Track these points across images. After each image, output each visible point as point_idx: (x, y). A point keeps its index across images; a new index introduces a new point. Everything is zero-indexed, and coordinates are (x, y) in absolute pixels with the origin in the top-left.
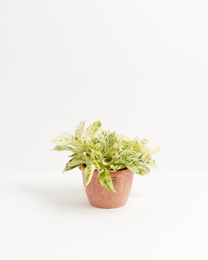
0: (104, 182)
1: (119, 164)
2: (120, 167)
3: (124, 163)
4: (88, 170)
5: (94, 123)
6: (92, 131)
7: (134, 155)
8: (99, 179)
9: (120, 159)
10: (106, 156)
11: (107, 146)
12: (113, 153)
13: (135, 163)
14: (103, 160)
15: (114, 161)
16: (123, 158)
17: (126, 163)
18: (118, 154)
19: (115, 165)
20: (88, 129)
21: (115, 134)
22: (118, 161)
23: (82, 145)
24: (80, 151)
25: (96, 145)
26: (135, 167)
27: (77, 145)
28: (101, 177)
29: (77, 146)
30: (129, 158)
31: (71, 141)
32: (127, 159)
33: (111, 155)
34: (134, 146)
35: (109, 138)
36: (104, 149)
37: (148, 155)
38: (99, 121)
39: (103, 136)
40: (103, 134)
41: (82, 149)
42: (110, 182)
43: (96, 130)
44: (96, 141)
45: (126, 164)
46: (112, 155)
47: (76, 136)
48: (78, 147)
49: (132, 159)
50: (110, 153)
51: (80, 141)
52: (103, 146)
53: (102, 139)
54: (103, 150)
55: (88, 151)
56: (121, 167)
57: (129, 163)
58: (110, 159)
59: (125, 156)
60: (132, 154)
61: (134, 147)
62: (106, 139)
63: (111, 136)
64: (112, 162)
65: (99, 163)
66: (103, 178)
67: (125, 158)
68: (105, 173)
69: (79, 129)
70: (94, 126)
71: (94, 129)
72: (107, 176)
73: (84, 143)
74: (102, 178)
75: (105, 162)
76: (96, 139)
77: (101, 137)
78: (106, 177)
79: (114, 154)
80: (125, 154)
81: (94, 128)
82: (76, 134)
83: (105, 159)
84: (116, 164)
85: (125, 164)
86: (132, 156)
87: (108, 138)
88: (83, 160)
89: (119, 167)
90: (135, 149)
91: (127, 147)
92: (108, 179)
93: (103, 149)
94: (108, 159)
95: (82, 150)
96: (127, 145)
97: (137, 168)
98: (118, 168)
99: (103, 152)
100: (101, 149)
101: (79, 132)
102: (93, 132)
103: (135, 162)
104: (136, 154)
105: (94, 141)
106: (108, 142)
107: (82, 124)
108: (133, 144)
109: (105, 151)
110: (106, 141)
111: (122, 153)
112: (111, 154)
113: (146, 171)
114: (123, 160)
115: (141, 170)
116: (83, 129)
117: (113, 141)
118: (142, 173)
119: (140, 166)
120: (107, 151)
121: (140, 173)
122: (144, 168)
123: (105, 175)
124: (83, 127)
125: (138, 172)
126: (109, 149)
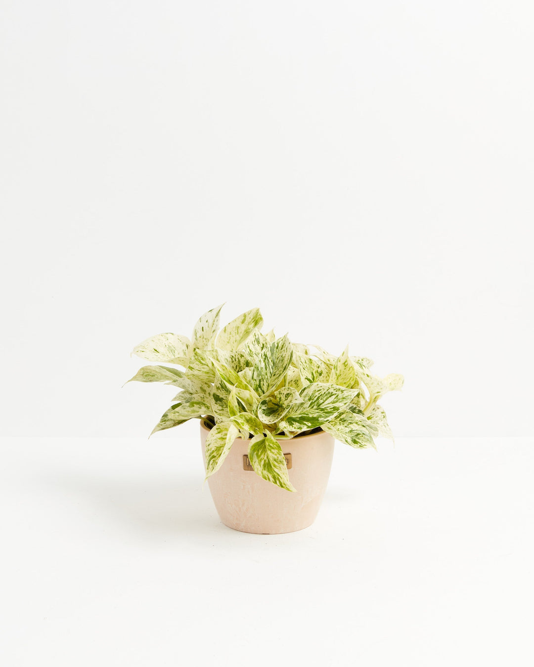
0: (264, 466)
1: (301, 420)
2: (305, 427)
3: (315, 416)
4: (219, 435)
7: (340, 396)
8: (252, 458)
9: (305, 406)
10: (267, 399)
11: (269, 375)
12: (286, 392)
13: (342, 417)
14: (260, 412)
15: (288, 412)
16: (311, 404)
17: (320, 416)
18: (298, 394)
19: (291, 421)
20: (228, 330)
21: (287, 344)
22: (299, 412)
23: (206, 369)
26: (341, 427)
27: (192, 365)
28: (257, 454)
29: (191, 368)
30: (327, 404)
31: (182, 355)
32: (322, 407)
33: (280, 398)
34: (338, 372)
35: (272, 354)
36: (262, 383)
37: (377, 394)
39: (259, 348)
40: (258, 343)
42: (281, 465)
43: (247, 332)
44: (242, 361)
45: (320, 419)
46: (283, 398)
47: (194, 344)
48: (196, 373)
49: (336, 405)
50: (276, 393)
51: (203, 359)
52: (258, 375)
53: (254, 356)
54: (260, 384)
55: (218, 388)
56: (308, 427)
57: (327, 417)
58: (276, 406)
59: (318, 399)
60: (335, 392)
61: (338, 376)
62: (266, 356)
63: (277, 348)
64: (283, 414)
65: (249, 421)
66: (262, 456)
67: (315, 402)
68: (267, 443)
69: (205, 326)
70: (243, 322)
72: (272, 450)
73: (210, 365)
74: (258, 456)
75: (264, 415)
76: (242, 356)
77: (253, 350)
78: (269, 452)
79: (288, 395)
80: (317, 394)
81: (243, 328)
82: (196, 339)
83: (265, 408)
84: (294, 420)
85: (318, 420)
86: (334, 397)
87: (269, 354)
89: (302, 426)
90: (340, 380)
91: (320, 375)
92: (276, 457)
93: (258, 383)
94: (274, 409)
96: (319, 370)
97: (348, 430)
98: (300, 428)
99: (259, 389)
100: (253, 382)
101: (204, 333)
102: (238, 338)
103: (343, 413)
104: (346, 394)
105: (237, 360)
106: (271, 364)
107: (215, 313)
108: (335, 368)
109: (265, 388)
110: (264, 361)
111: (309, 392)
112: (280, 393)
113: (371, 437)
114: (313, 410)
115: (358, 434)
116: (215, 326)
117: (282, 361)
118: (360, 441)
119: (354, 424)
120: (268, 386)
121: (355, 442)
122: (364, 429)
123: (267, 447)
124: (216, 321)
125: (349, 440)
126: (274, 383)
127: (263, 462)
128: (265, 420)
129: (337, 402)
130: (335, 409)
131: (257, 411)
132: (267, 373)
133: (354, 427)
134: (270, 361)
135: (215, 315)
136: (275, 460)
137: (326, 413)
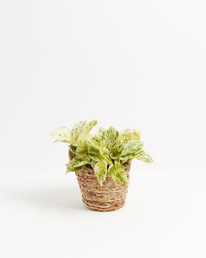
0: (117, 175)
1: (128, 155)
2: (130, 157)
3: (132, 152)
7: (139, 144)
9: (127, 150)
16: (129, 149)
22: (125, 153)
23: (82, 146)
32: (133, 149)
42: (124, 174)
43: (91, 129)
46: (118, 149)
63: (109, 132)
66: (115, 172)
78: (117, 170)
79: (120, 147)
80: (130, 145)
83: (112, 154)
92: (121, 171)
93: (107, 146)
117: (113, 136)
129: (138, 146)
134: (108, 137)
136: (121, 172)
137: (136, 151)
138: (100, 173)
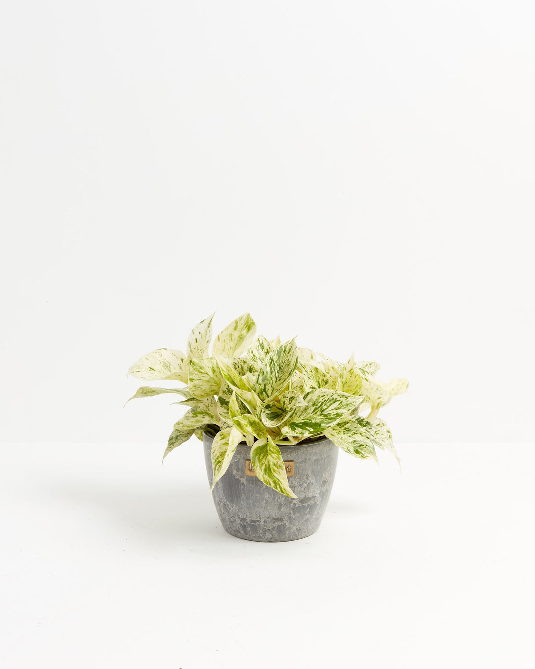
0: (265, 470)
1: (304, 425)
2: (307, 432)
3: (318, 421)
4: (224, 441)
5: (236, 322)
6: (232, 343)
7: (345, 402)
8: (254, 463)
9: (308, 411)
10: (271, 403)
11: (274, 379)
12: (289, 396)
13: (346, 426)
14: (263, 416)
15: (291, 416)
16: (314, 410)
17: (323, 422)
18: (301, 397)
19: (293, 426)
20: (222, 338)
21: (294, 348)
22: (302, 417)
23: (206, 378)
24: (203, 394)
25: (244, 377)
26: (345, 436)
27: (192, 377)
28: (259, 458)
29: (192, 380)
30: (331, 410)
31: (178, 370)
32: (325, 413)
33: (284, 402)
34: (344, 380)
35: (279, 358)
36: (267, 387)
37: (379, 401)
38: (249, 315)
39: (262, 353)
40: (262, 348)
41: (206, 387)
42: (280, 470)
43: (241, 338)
44: (245, 367)
45: (323, 425)
46: (287, 402)
47: (189, 356)
48: (196, 382)
49: (339, 411)
50: (280, 397)
51: (201, 368)
52: (263, 380)
53: (258, 361)
54: (264, 388)
55: (224, 392)
56: (310, 432)
57: (329, 423)
58: (281, 411)
59: (321, 405)
60: (339, 399)
61: (344, 384)
62: (272, 360)
63: (284, 352)
64: (286, 419)
65: (252, 424)
66: (263, 460)
67: (319, 408)
68: (268, 448)
69: (198, 337)
70: (235, 329)
71: (237, 338)
72: (273, 455)
73: (211, 373)
74: (260, 461)
75: (267, 419)
76: (245, 362)
77: (257, 355)
78: (269, 456)
79: (292, 399)
80: (321, 399)
81: (236, 334)
82: (191, 351)
83: (269, 412)
84: (297, 425)
85: (320, 425)
86: (338, 403)
87: (275, 358)
88: (212, 417)
89: (304, 431)
90: (346, 388)
91: (326, 383)
92: (275, 462)
94: (277, 413)
95: (207, 391)
96: (325, 379)
97: (351, 439)
98: (302, 433)
99: (264, 393)
100: (257, 386)
101: (197, 344)
102: (233, 345)
103: (348, 423)
104: (350, 400)
105: (240, 366)
106: (277, 368)
107: (206, 323)
108: (341, 376)
109: (269, 392)
110: (270, 365)
111: (313, 397)
112: (284, 397)
113: (373, 449)
114: (316, 416)
115: (361, 445)
116: (208, 336)
117: (288, 365)
118: (363, 452)
119: (358, 435)
120: (273, 390)
121: (357, 452)
122: (367, 440)
123: (268, 451)
124: (208, 331)
125: (352, 449)
126: (279, 388)
127: (263, 467)
128: (269, 423)
129: (340, 408)
130: (339, 415)
131: (260, 415)
132: (272, 378)
133: (358, 437)
134: (276, 365)
135: (207, 326)
136: (275, 465)
137: (329, 419)
138: (219, 457)
